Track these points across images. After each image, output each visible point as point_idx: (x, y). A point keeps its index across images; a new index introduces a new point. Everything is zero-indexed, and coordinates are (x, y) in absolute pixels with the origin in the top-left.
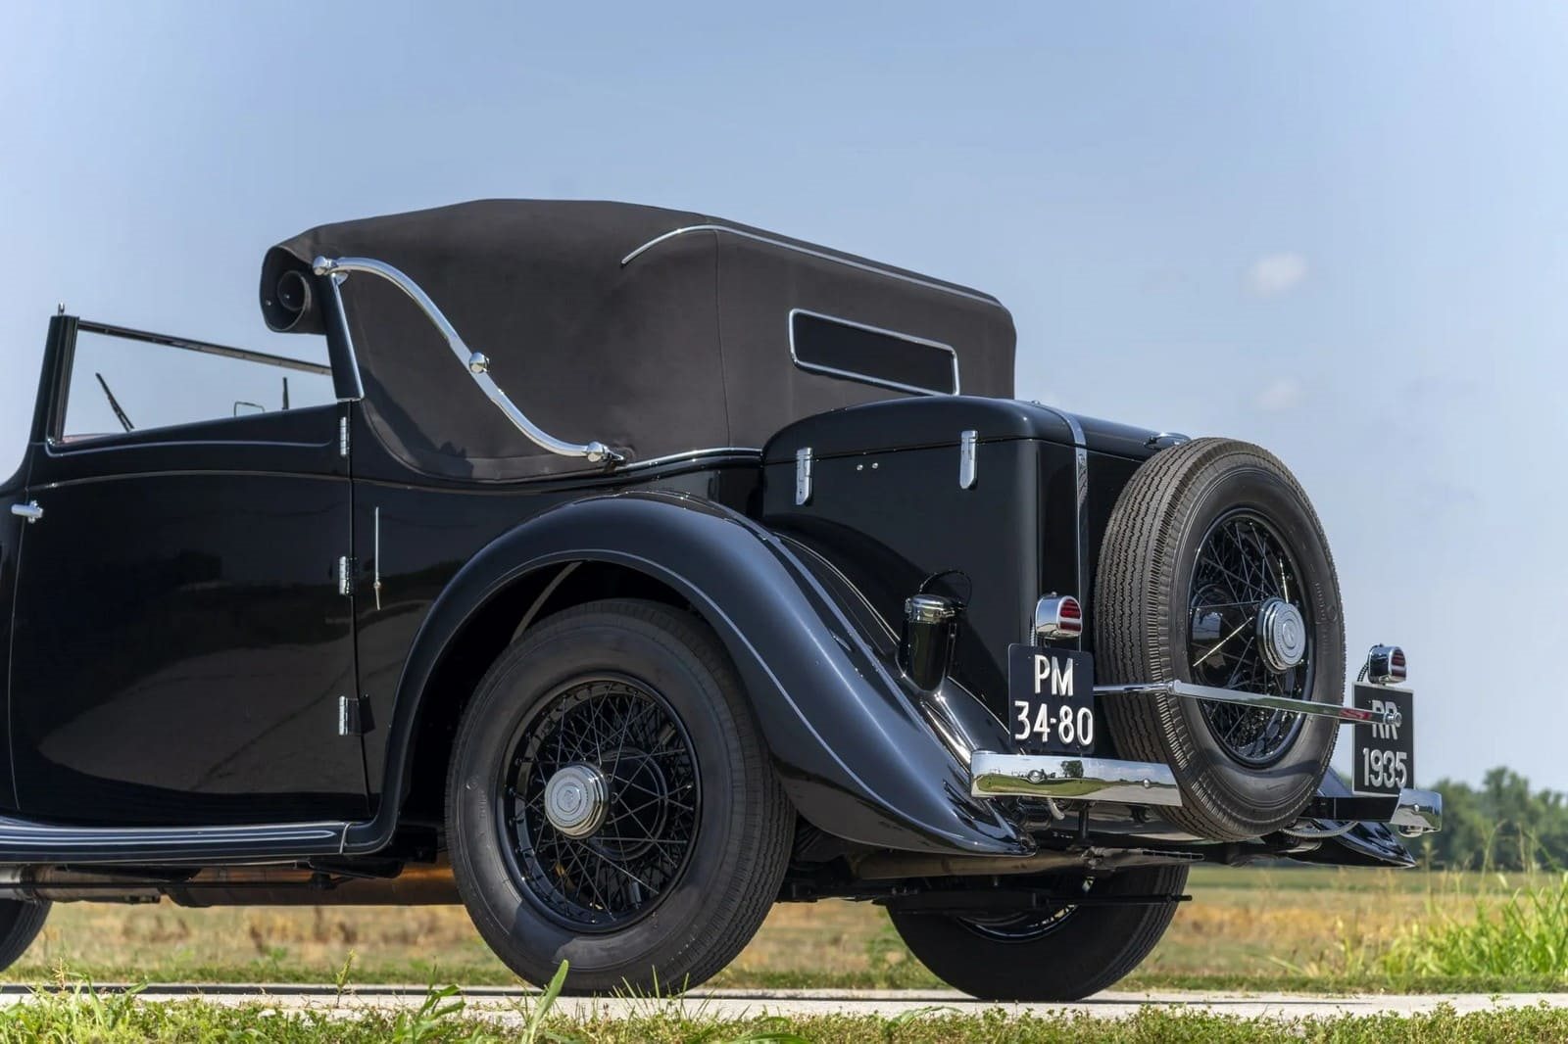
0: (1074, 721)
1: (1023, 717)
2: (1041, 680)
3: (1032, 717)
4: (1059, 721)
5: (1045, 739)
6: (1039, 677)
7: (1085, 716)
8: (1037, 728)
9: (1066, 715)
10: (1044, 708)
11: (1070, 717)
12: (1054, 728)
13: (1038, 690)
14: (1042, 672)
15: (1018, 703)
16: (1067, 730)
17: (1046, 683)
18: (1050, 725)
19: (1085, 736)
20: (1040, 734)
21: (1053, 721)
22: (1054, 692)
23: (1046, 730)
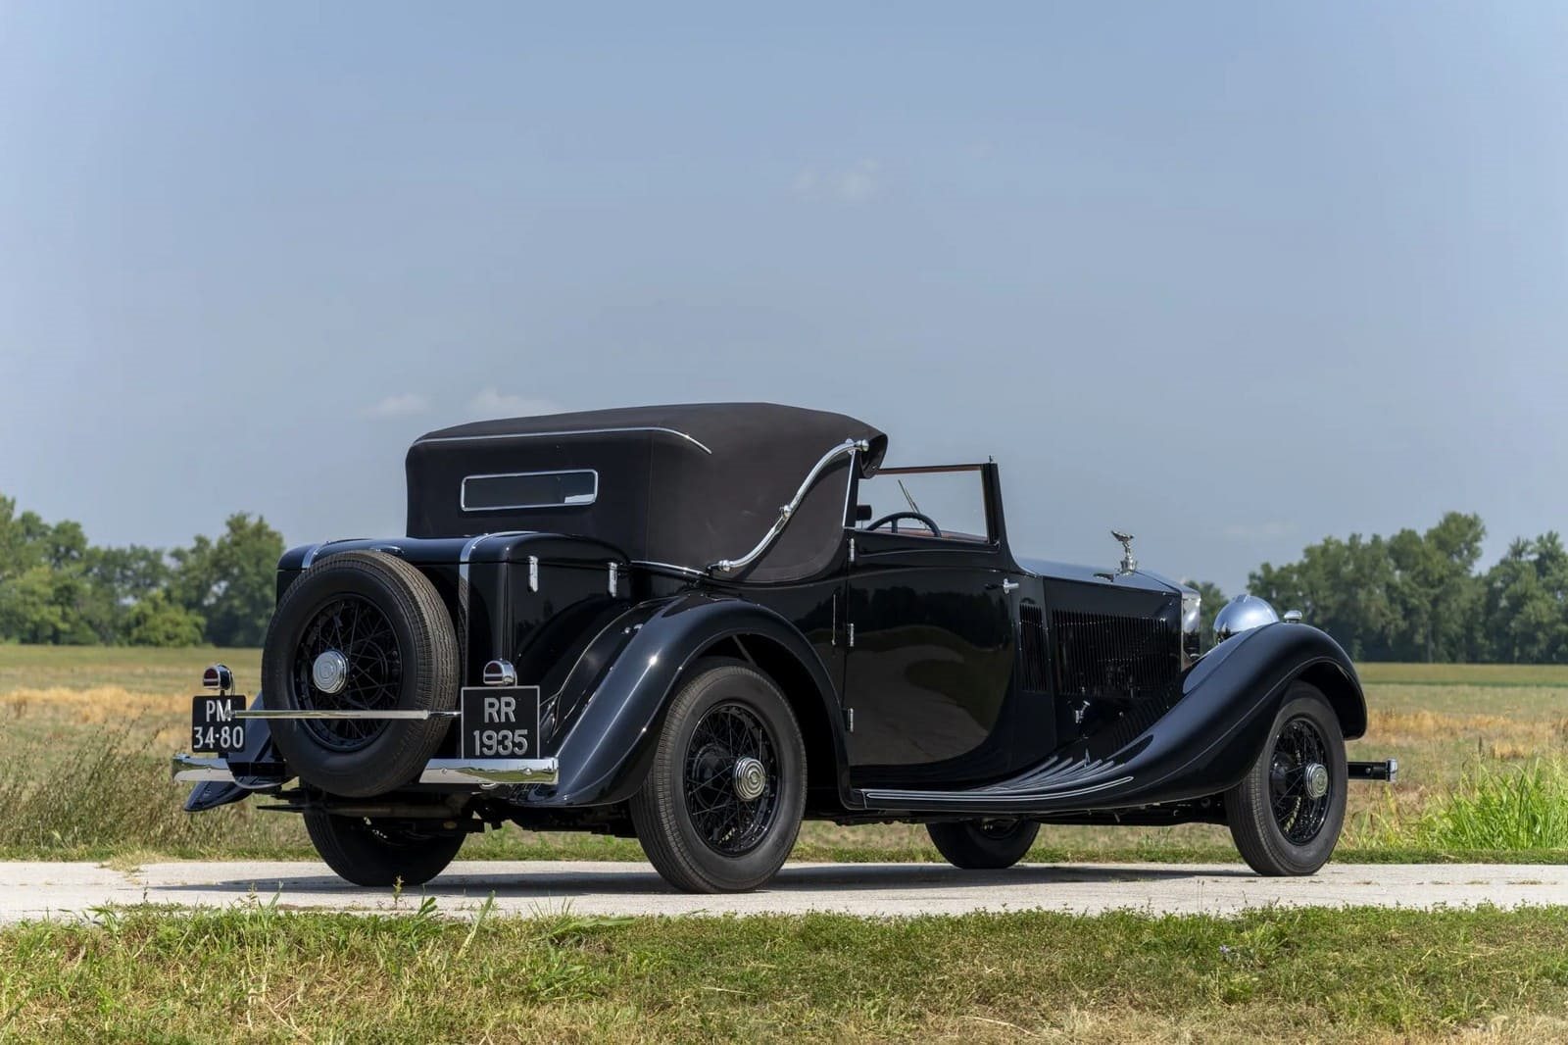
0: (231, 735)
1: (198, 736)
2: (211, 715)
3: (204, 735)
4: (221, 736)
5: (211, 746)
6: (208, 712)
7: (238, 732)
8: (207, 741)
9: (225, 732)
10: (212, 729)
11: (228, 732)
12: (217, 740)
13: (208, 720)
14: (211, 709)
15: (196, 729)
16: (226, 741)
17: (214, 716)
18: (215, 738)
19: (238, 743)
20: (209, 745)
21: (217, 736)
22: (218, 720)
23: (212, 740)
